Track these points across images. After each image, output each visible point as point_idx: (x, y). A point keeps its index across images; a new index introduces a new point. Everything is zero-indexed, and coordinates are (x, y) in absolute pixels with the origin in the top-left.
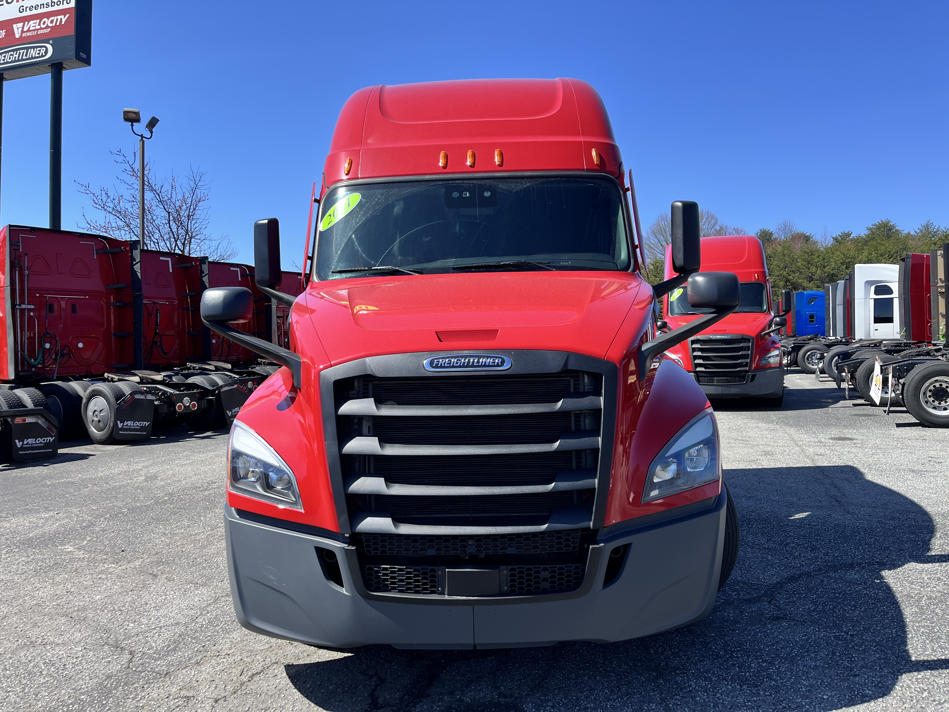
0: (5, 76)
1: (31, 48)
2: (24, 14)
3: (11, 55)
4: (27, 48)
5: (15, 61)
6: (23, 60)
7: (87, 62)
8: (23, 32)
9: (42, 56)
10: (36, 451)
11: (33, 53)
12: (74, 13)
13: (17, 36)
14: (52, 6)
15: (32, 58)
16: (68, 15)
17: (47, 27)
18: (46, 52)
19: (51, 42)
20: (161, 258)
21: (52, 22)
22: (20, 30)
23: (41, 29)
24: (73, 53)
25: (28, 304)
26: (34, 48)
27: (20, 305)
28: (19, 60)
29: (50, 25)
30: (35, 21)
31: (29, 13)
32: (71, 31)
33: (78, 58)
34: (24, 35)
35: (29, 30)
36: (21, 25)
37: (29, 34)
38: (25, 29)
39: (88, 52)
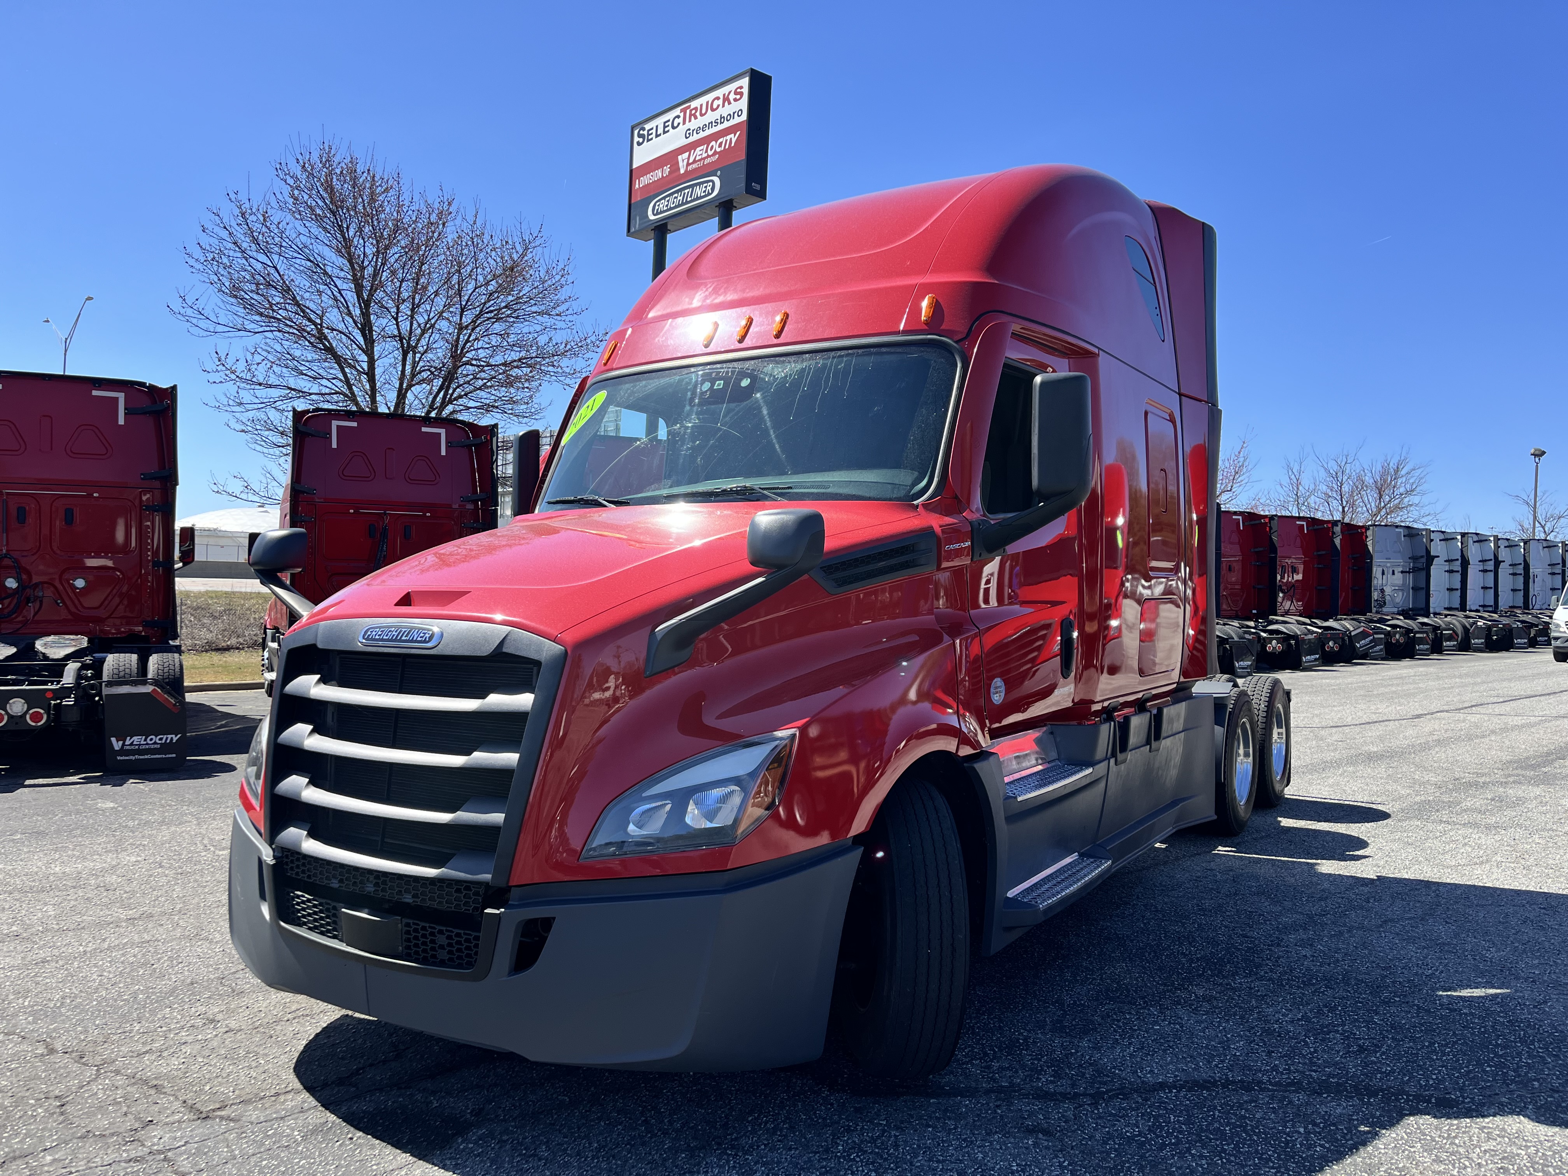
0: (669, 227)
1: (696, 185)
2: (691, 139)
3: (676, 198)
4: (692, 186)
5: (679, 206)
6: (687, 202)
7: (761, 195)
8: (688, 164)
9: (709, 194)
10: (146, 757)
11: (698, 191)
12: (745, 128)
13: (682, 171)
14: (721, 123)
15: (698, 198)
16: (738, 133)
17: (715, 153)
18: (713, 189)
19: (719, 173)
21: (720, 146)
22: (686, 161)
23: (708, 156)
24: (743, 185)
26: (699, 184)
28: (683, 204)
29: (718, 150)
30: (701, 148)
31: (695, 137)
32: (742, 156)
33: (749, 190)
34: (690, 168)
35: (695, 161)
36: (686, 155)
37: (694, 166)
38: (691, 161)
39: (763, 182)
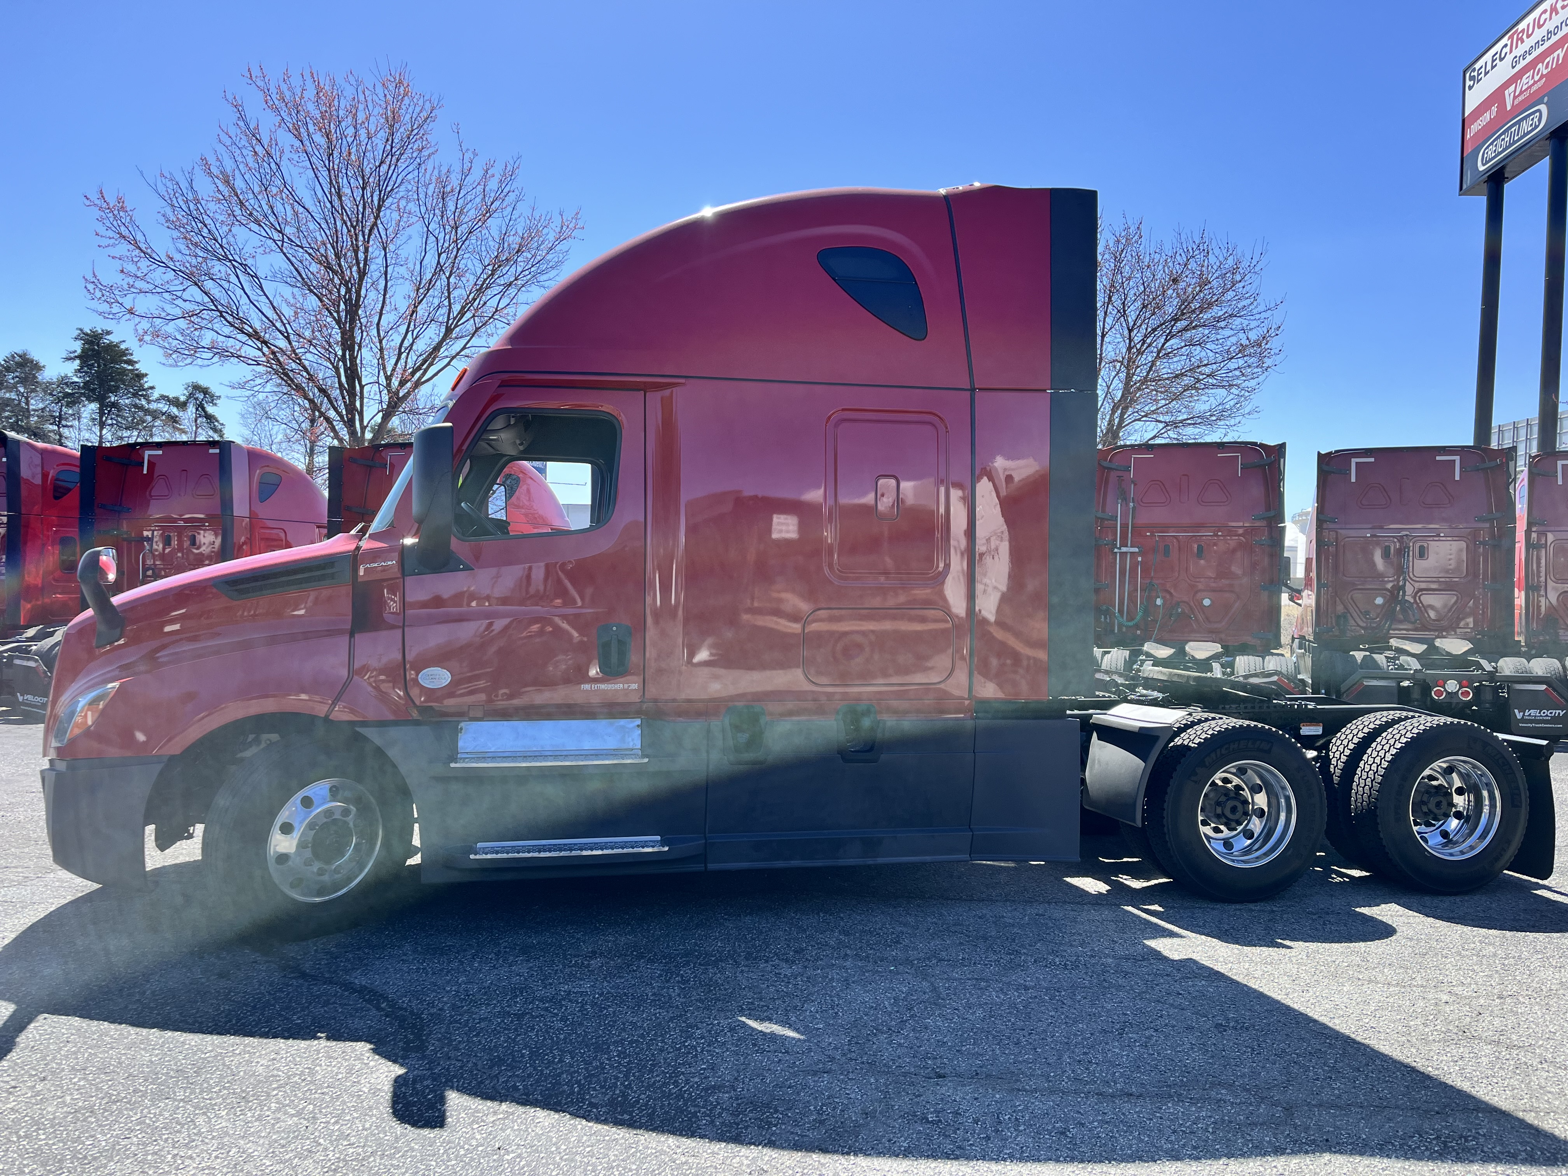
1: (1523, 119)
2: (1518, 68)
3: (1503, 140)
4: (1518, 122)
5: (1507, 148)
6: (1515, 142)
8: (1515, 98)
9: (1536, 127)
11: (1525, 126)
13: (1509, 107)
14: (1548, 39)
15: (1525, 135)
17: (1542, 77)
18: (1540, 119)
19: (1545, 99)
20: (1438, 458)
21: (1547, 67)
22: (1512, 95)
23: (1536, 83)
25: (1131, 547)
26: (1526, 117)
27: (1120, 548)
28: (1511, 145)
29: (1545, 72)
30: (1528, 74)
31: (1522, 64)
34: (1516, 102)
35: (1521, 93)
36: (1513, 87)
37: (1521, 98)
38: (1517, 93)
